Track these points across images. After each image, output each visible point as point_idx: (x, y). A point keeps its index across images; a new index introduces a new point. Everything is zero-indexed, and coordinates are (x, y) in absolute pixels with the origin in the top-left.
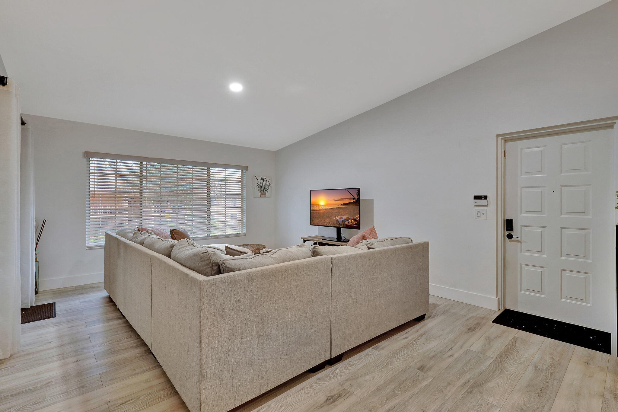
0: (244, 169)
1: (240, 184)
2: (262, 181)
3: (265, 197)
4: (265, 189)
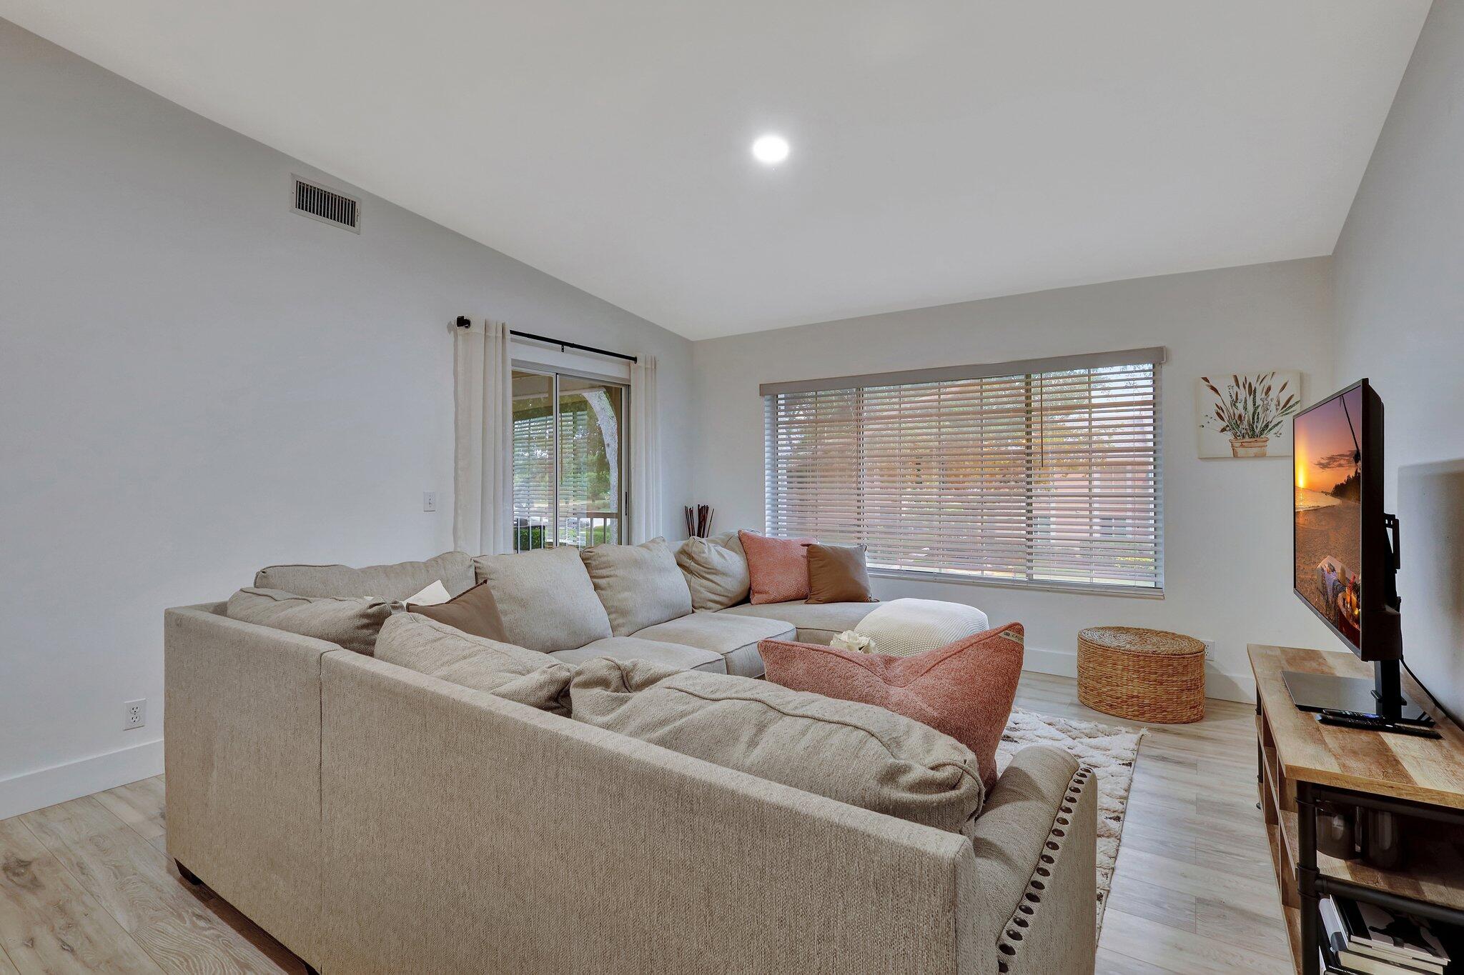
0: (1157, 357)
1: (1151, 413)
2: (1243, 394)
3: (1262, 456)
4: (1260, 425)
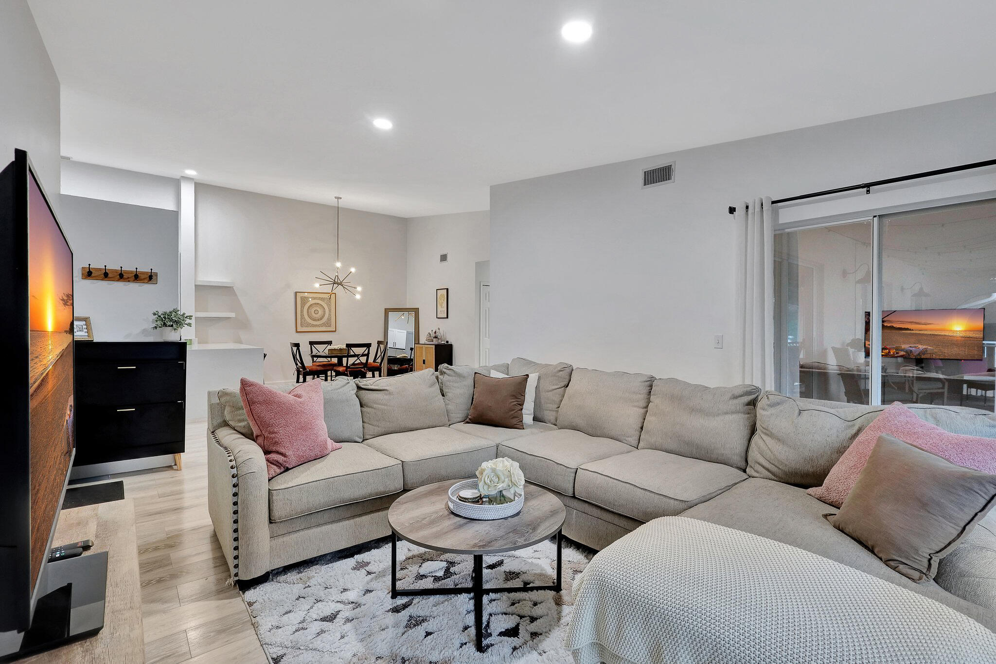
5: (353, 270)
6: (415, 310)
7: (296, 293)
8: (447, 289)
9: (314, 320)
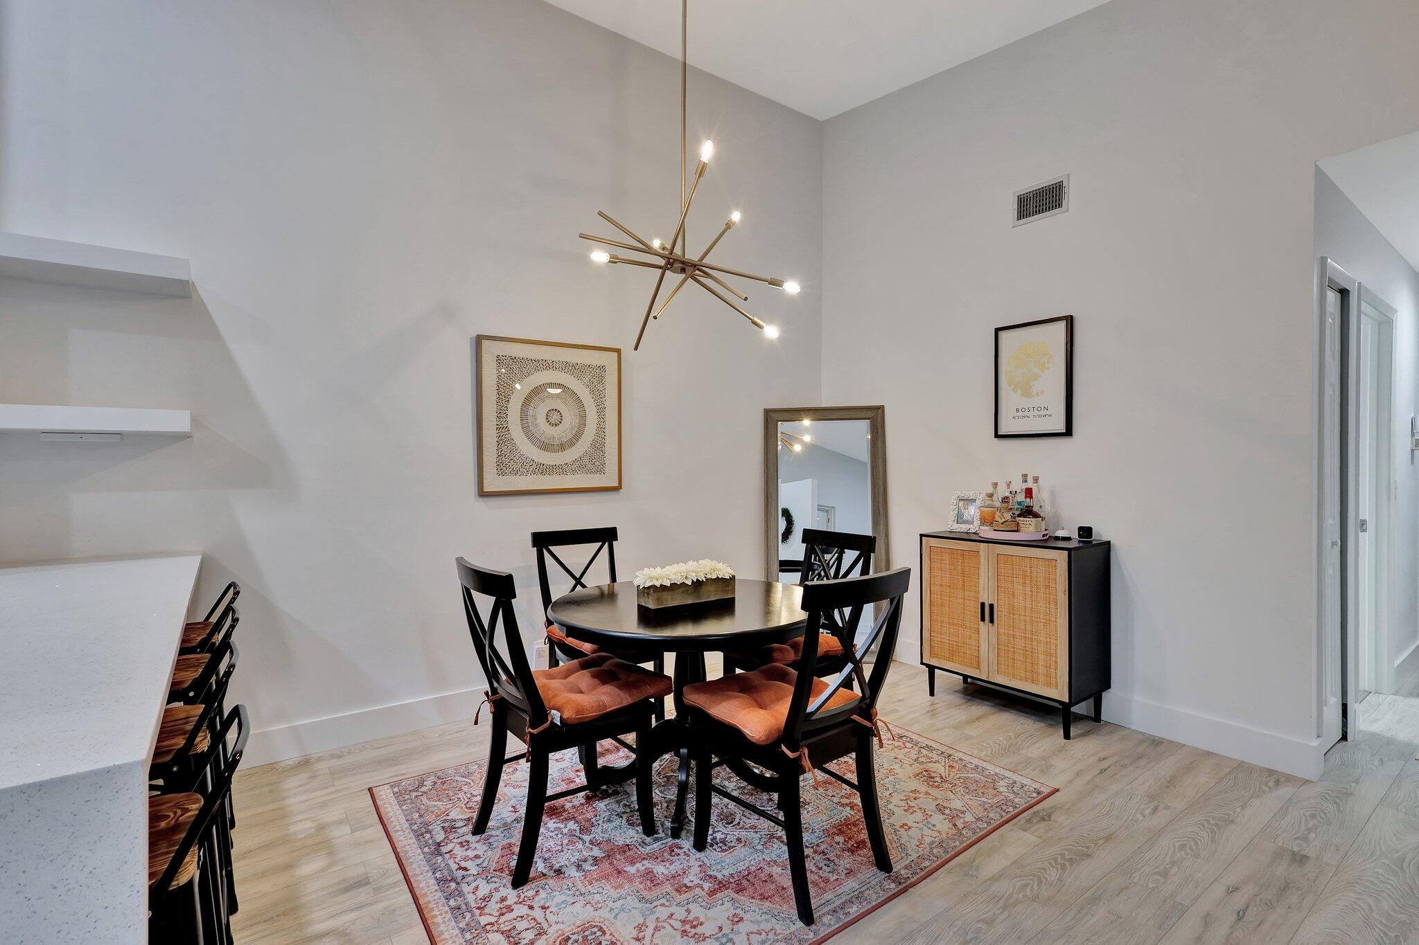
5: (736, 216)
6: (871, 414)
7: (479, 340)
8: (1070, 321)
9: (546, 447)
